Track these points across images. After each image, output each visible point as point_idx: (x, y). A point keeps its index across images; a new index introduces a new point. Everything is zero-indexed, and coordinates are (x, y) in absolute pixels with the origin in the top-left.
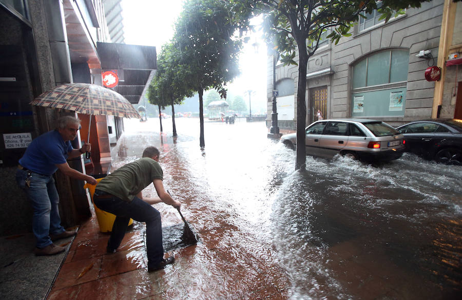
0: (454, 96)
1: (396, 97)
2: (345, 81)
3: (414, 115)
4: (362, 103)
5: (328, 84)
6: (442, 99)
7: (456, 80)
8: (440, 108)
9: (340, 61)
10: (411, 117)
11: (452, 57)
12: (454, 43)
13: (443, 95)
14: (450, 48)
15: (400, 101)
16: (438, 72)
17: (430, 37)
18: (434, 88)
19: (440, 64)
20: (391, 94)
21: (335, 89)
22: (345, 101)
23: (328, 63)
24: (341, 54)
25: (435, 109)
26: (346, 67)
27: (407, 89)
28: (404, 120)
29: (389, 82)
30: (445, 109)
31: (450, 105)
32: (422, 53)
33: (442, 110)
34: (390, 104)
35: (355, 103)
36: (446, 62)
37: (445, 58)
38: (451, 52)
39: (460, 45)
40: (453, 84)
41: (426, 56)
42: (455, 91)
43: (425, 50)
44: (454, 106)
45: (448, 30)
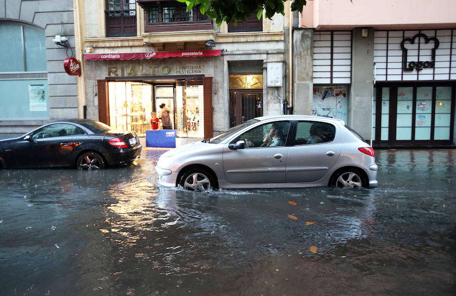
0: (96, 95)
1: (37, 92)
3: (60, 117)
6: (86, 98)
7: (95, 77)
8: (85, 108)
10: (58, 119)
11: (88, 50)
12: (88, 35)
13: (86, 94)
14: (85, 40)
15: (43, 97)
16: (78, 65)
17: (64, 21)
18: (76, 84)
19: (79, 57)
20: (30, 88)
25: (81, 110)
27: (49, 82)
29: (26, 70)
30: (89, 110)
31: (94, 106)
32: (58, 39)
33: (88, 112)
34: (31, 101)
36: (83, 55)
37: (82, 50)
38: (86, 45)
39: (94, 39)
40: (93, 83)
41: (63, 44)
42: (96, 90)
43: (61, 36)
44: (98, 107)
45: (80, 19)
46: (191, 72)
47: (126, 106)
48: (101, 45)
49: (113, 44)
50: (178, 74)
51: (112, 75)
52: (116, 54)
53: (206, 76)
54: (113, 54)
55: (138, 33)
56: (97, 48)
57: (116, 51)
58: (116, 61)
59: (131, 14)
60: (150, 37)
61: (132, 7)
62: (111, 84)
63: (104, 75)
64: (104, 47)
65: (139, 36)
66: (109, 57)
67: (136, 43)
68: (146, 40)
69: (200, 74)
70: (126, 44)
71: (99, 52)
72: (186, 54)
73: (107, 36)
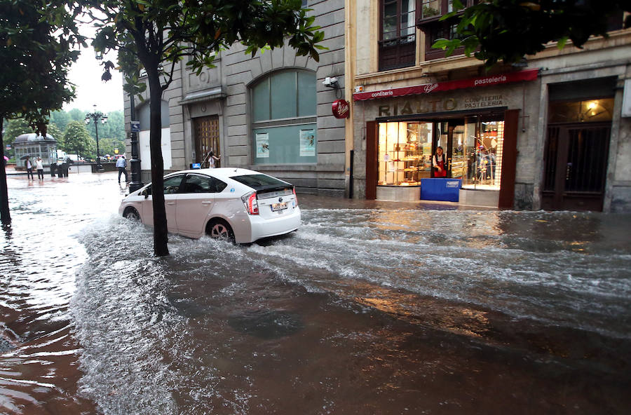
0: (364, 139)
1: (306, 137)
2: (243, 109)
3: (327, 162)
4: (267, 144)
5: (219, 112)
6: (354, 142)
7: (364, 119)
8: (352, 153)
9: (234, 80)
10: (325, 165)
11: (358, 90)
12: (358, 73)
13: (354, 137)
14: (355, 78)
15: (312, 143)
16: (346, 107)
17: (336, 61)
18: (344, 127)
19: (348, 98)
20: (301, 133)
21: (231, 121)
22: (244, 140)
23: (217, 80)
24: (235, 69)
25: (348, 154)
26: (242, 88)
27: (318, 126)
28: (317, 170)
29: (298, 116)
30: (356, 155)
31: (362, 150)
32: (328, 81)
33: (355, 157)
34: (301, 146)
35: (257, 143)
36: (353, 95)
37: (352, 90)
38: (356, 83)
39: (365, 76)
40: (362, 124)
41: (333, 85)
42: (364, 133)
43: (331, 78)
44: (365, 152)
45: (351, 55)
46: (487, 104)
47: (398, 149)
48: (373, 81)
49: (386, 79)
50: (468, 108)
51: (384, 115)
52: (387, 91)
53: (510, 108)
54: (385, 91)
55: (417, 62)
56: (368, 85)
57: (389, 87)
58: (389, 98)
59: (409, 40)
60: (431, 65)
61: (411, 31)
62: (382, 125)
63: (373, 115)
64: (376, 84)
65: (417, 66)
66: (380, 94)
67: (414, 75)
68: (426, 70)
69: (500, 106)
70: (401, 77)
71: (369, 89)
72: (480, 82)
73: (380, 70)
